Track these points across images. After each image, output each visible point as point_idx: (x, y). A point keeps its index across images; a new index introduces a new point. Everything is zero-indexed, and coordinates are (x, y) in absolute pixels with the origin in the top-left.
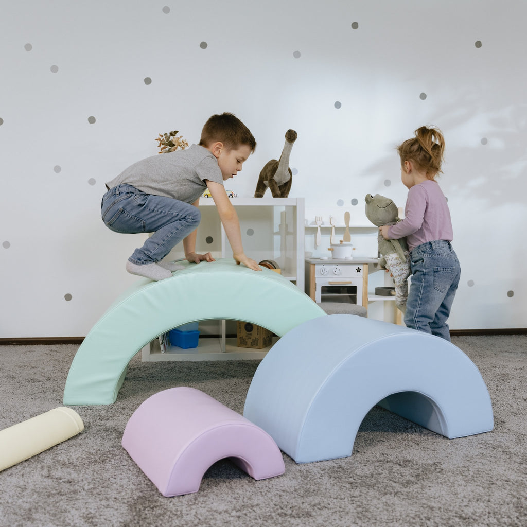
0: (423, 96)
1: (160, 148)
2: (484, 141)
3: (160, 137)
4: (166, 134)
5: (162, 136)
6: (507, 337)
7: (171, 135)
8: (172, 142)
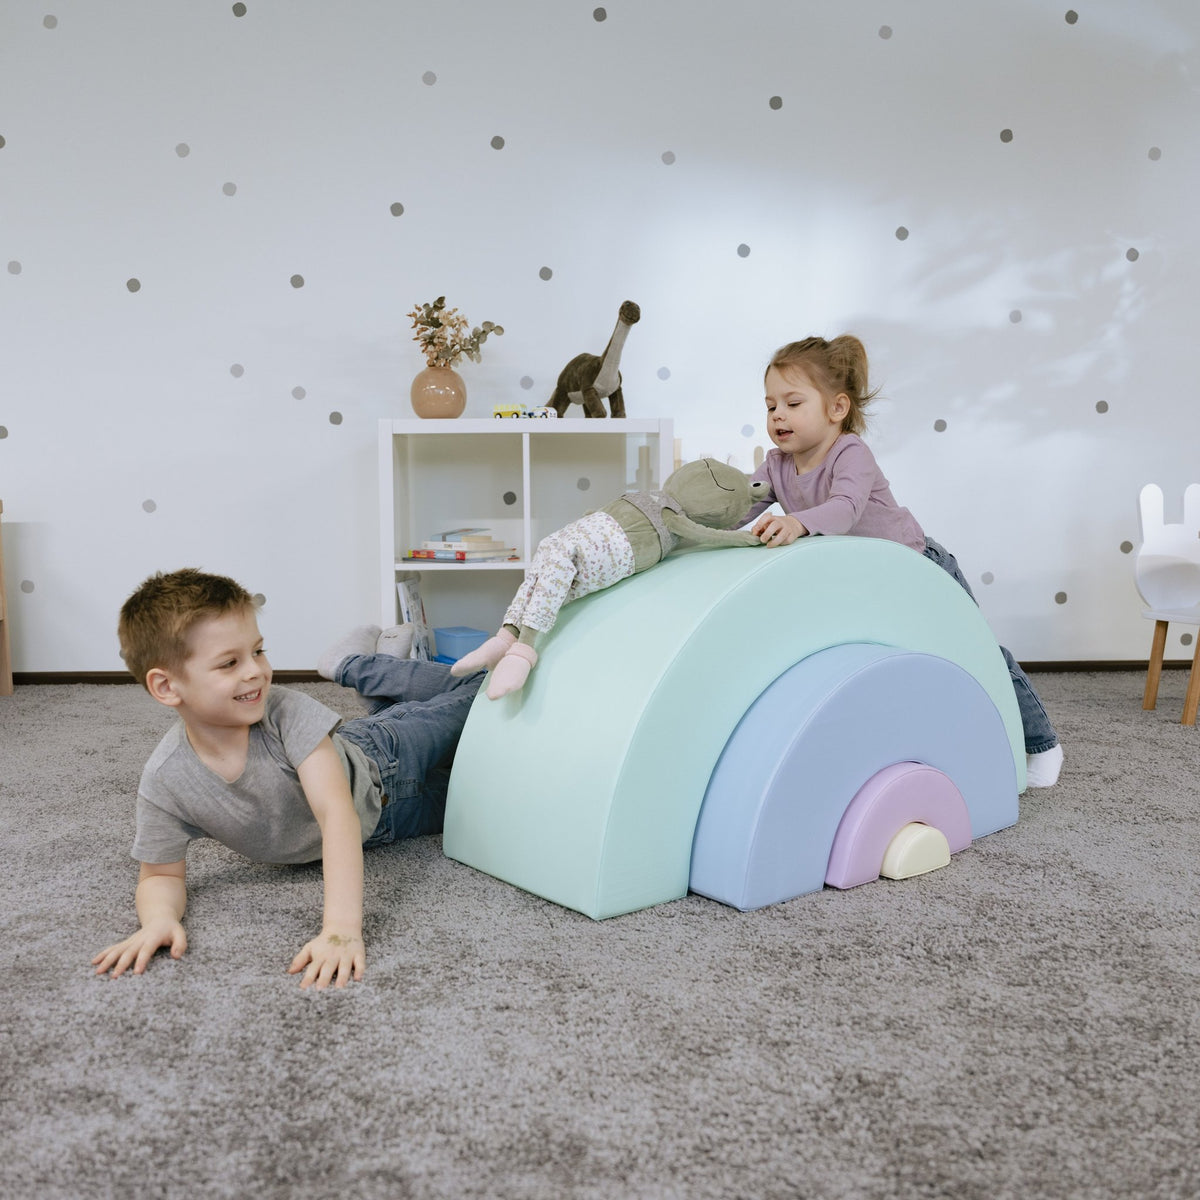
0: (902, 234)
1: (415, 330)
2: (1016, 317)
3: (417, 311)
4: (426, 305)
5: (420, 309)
6: (1051, 675)
7: (435, 306)
8: (438, 319)
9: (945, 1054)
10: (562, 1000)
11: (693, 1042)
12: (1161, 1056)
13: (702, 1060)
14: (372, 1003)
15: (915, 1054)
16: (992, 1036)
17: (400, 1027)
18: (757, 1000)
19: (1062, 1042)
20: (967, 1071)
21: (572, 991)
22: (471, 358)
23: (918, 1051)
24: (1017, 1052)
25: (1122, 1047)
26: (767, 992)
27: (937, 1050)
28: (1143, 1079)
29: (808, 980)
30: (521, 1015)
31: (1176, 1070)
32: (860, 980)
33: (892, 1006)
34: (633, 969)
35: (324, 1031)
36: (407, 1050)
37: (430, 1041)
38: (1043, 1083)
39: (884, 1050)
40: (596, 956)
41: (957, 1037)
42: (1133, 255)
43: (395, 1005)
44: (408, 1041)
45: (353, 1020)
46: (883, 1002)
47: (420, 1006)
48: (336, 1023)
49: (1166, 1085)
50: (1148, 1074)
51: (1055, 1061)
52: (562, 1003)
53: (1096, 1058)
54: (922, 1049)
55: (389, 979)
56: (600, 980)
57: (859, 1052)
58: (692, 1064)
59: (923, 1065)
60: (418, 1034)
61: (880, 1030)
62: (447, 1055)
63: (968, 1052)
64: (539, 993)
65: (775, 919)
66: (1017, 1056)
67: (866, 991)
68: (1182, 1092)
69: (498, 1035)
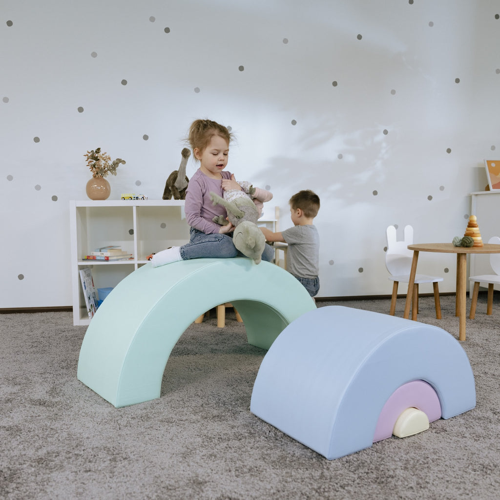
0: (294, 123)
1: (87, 162)
2: (340, 157)
3: (88, 154)
4: (92, 151)
6: (358, 302)
7: (96, 152)
8: (97, 157)
9: (270, 483)
10: (115, 466)
11: (165, 484)
12: (356, 479)
13: (168, 492)
14: (30, 472)
15: (258, 483)
16: (291, 473)
17: (39, 483)
18: (198, 461)
19: (319, 475)
20: (277, 490)
21: (120, 461)
22: (112, 173)
23: (259, 482)
24: (299, 481)
25: (342, 475)
26: (203, 457)
27: (267, 481)
28: (346, 490)
29: (222, 451)
30: (95, 474)
31: (360, 485)
32: (244, 449)
33: (254, 461)
34: (150, 449)
35: (5, 487)
36: (40, 494)
37: (51, 489)
38: (306, 494)
39: (246, 483)
40: (135, 443)
41: (277, 474)
42: (386, 132)
43: (40, 472)
44: (41, 490)
45: (19, 481)
46: (251, 459)
47: (51, 472)
48: (11, 483)
49: (355, 492)
50: (349, 488)
51: (314, 484)
52: (114, 467)
53: (330, 481)
54: (261, 481)
55: (42, 459)
56: (134, 455)
57: (235, 484)
58: (163, 494)
59: (260, 489)
60: (47, 486)
61: (246, 473)
62: (57, 496)
63: (280, 481)
64: (106, 463)
65: (216, 422)
66: (299, 482)
67: (245, 455)
68: (360, 495)
69: (82, 484)
